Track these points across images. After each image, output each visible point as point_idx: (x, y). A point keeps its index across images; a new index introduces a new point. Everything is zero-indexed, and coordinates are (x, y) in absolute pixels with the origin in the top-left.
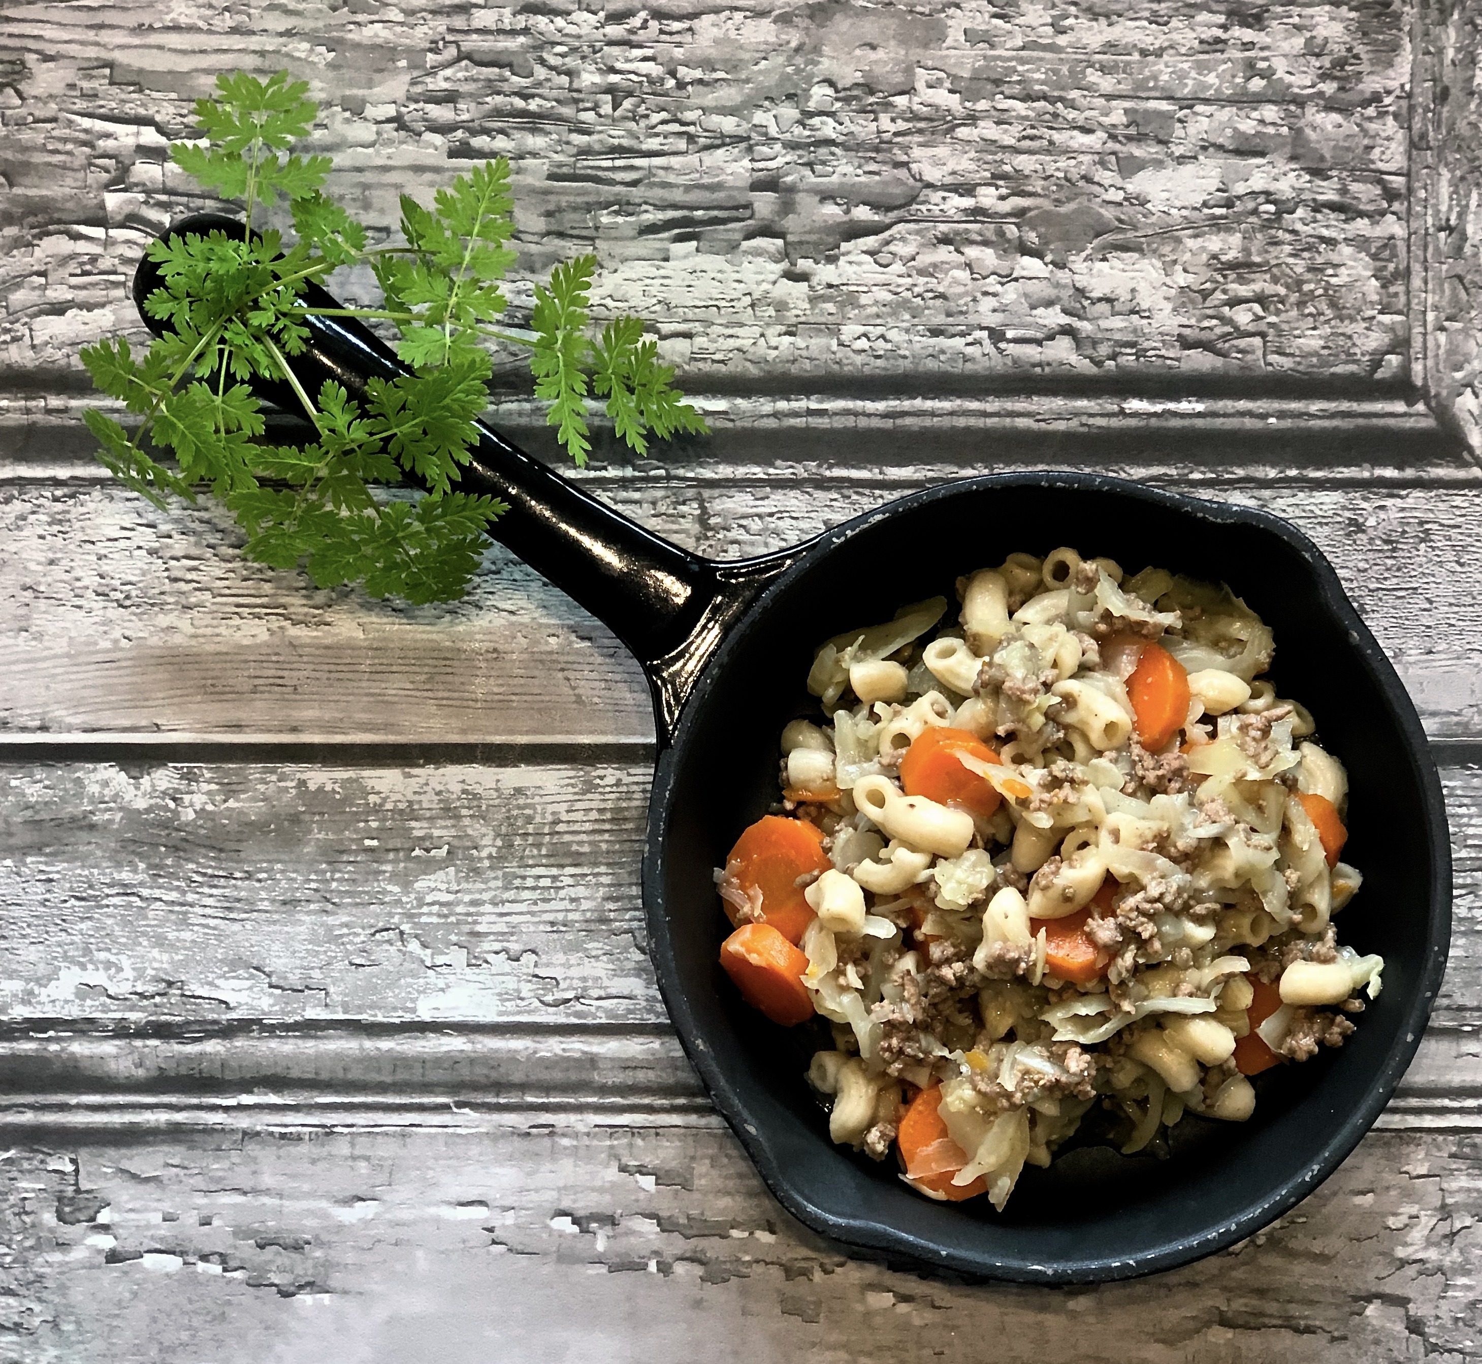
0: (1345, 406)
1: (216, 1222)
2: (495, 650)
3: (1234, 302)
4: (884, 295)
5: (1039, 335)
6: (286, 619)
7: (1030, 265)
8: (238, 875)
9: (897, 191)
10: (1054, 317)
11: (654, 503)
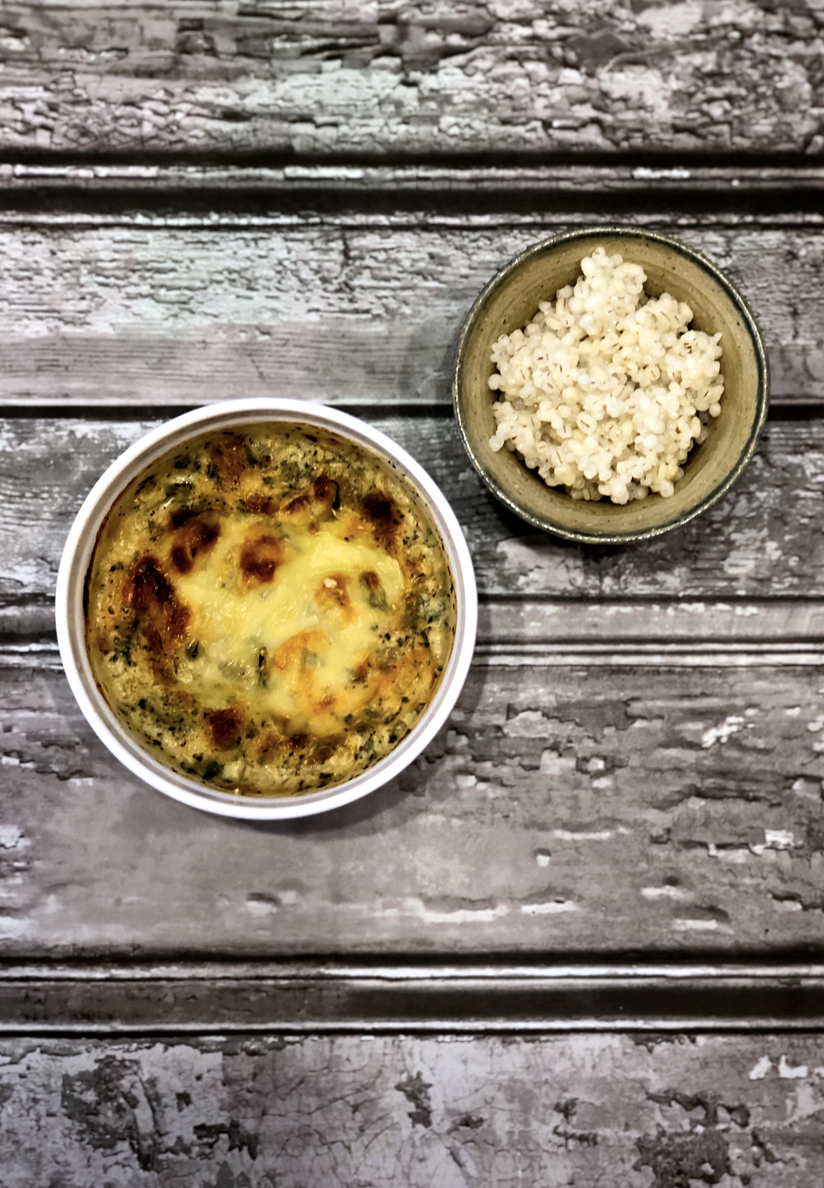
0: (785, 172)
1: (15, 730)
2: (204, 342)
3: (711, 100)
4: (470, 97)
5: (576, 124)
6: (60, 319)
7: (570, 75)
8: (28, 495)
9: (478, 24)
10: (586, 112)
11: (312, 241)
